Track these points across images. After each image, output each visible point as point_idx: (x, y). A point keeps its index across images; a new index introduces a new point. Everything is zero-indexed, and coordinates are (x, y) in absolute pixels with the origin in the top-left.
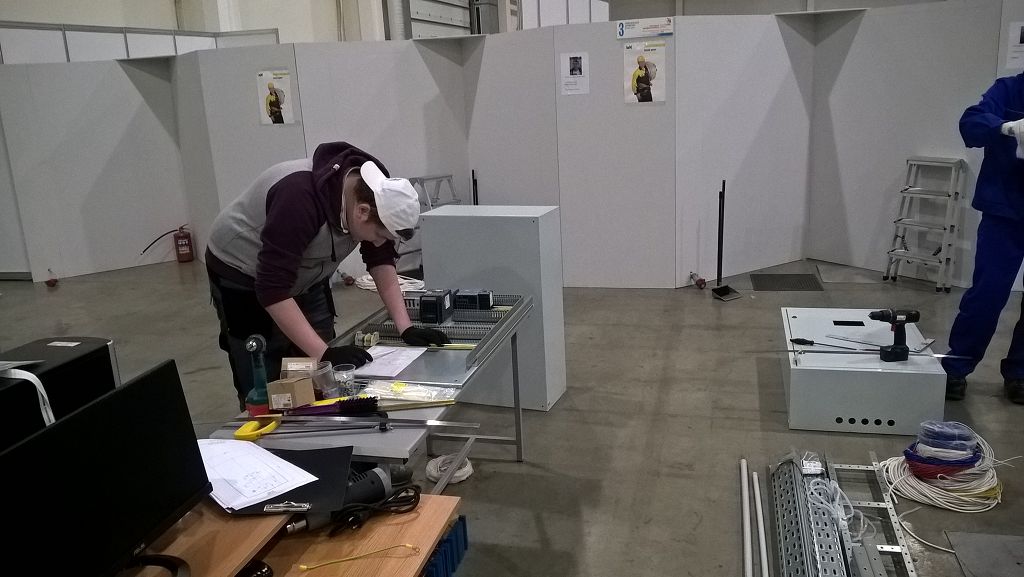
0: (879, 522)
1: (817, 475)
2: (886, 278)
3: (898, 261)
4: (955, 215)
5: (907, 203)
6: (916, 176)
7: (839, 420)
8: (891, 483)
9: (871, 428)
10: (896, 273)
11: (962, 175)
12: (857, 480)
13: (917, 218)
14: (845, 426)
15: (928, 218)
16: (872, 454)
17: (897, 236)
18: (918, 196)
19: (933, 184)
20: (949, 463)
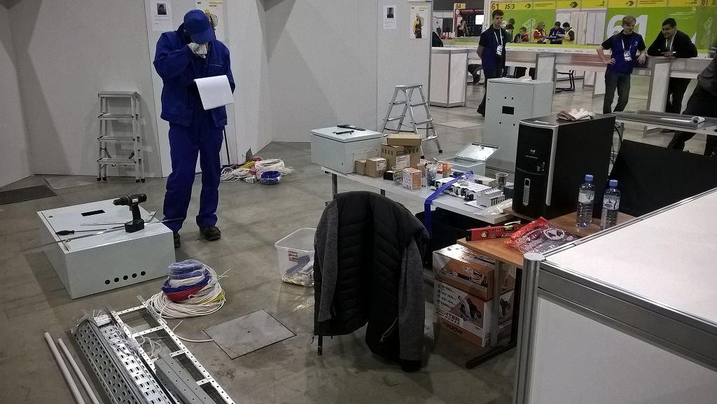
0: (161, 340)
1: (107, 325)
2: (99, 179)
3: (105, 166)
4: (139, 129)
5: (104, 125)
6: (106, 105)
7: (108, 282)
8: (159, 312)
9: (131, 281)
10: (105, 175)
11: (137, 102)
12: (135, 318)
13: (112, 134)
14: (113, 285)
15: (120, 134)
16: (140, 298)
17: (101, 149)
18: (111, 119)
19: (119, 110)
20: (193, 286)
